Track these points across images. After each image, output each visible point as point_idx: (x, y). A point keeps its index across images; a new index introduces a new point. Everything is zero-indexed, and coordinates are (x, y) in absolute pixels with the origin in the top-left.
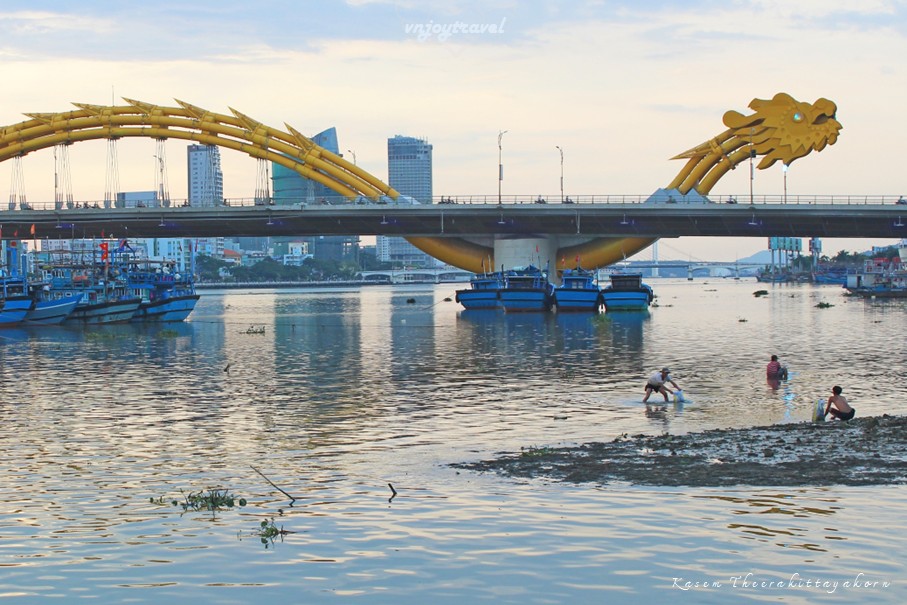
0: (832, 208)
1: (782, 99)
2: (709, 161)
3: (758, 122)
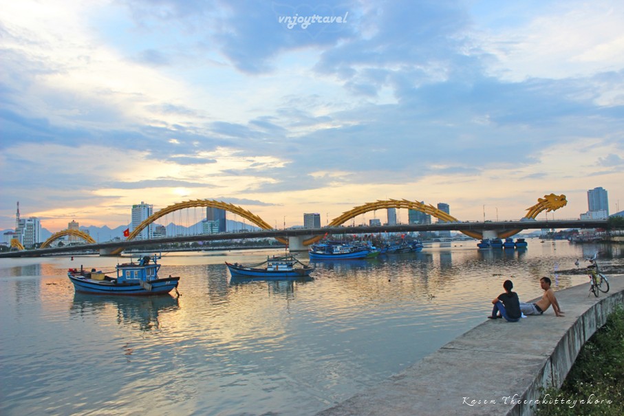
0: (566, 221)
1: (552, 195)
2: (535, 210)
3: (547, 201)
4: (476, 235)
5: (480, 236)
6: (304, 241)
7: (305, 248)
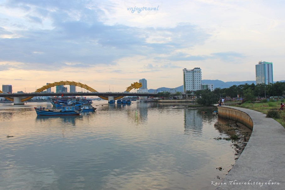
1: (136, 83)
2: (130, 88)
3: (134, 85)
4: (105, 98)
5: (107, 99)
6: (22, 99)
7: (22, 103)
